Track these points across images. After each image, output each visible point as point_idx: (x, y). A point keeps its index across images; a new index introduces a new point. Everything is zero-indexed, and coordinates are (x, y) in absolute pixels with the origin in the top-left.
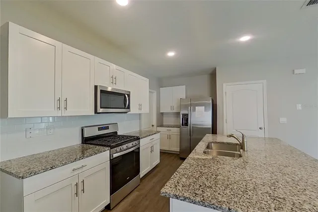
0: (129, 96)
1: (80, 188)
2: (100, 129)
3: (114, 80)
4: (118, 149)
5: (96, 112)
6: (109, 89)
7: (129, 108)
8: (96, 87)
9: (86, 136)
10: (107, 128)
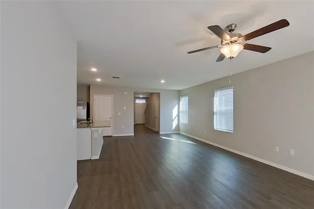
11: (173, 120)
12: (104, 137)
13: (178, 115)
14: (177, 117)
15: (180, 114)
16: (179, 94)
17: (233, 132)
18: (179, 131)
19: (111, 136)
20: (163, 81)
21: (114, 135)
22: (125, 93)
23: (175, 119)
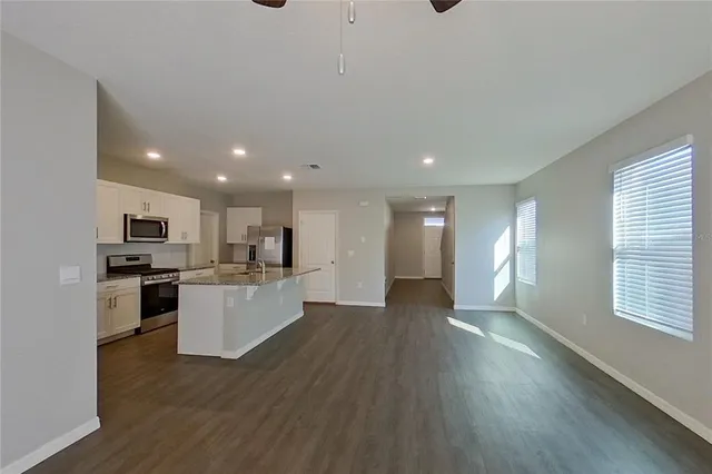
0: (166, 223)
1: (113, 304)
2: (128, 259)
3: (146, 206)
4: (150, 277)
5: (125, 240)
6: (139, 217)
7: (166, 236)
8: (126, 216)
9: (112, 265)
10: (138, 259)
11: (497, 273)
12: (304, 303)
13: (513, 259)
14: (508, 265)
15: (518, 256)
16: (515, 194)
17: (690, 337)
18: (515, 305)
19: (334, 304)
21: (339, 303)
22: (363, 204)
23: (500, 268)
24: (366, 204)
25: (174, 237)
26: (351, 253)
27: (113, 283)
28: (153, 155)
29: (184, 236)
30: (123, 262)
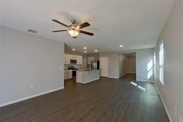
0: (76, 61)
3: (73, 58)
4: (74, 70)
5: (70, 64)
7: (76, 63)
8: (70, 60)
10: (72, 67)
11: (148, 72)
14: (152, 69)
16: (154, 51)
18: (154, 81)
19: (107, 77)
20: (121, 46)
22: (113, 55)
23: (149, 70)
24: (114, 55)
25: (78, 63)
26: (111, 66)
27: (69, 70)
28: (74, 50)
29: (79, 63)
30: (70, 67)
